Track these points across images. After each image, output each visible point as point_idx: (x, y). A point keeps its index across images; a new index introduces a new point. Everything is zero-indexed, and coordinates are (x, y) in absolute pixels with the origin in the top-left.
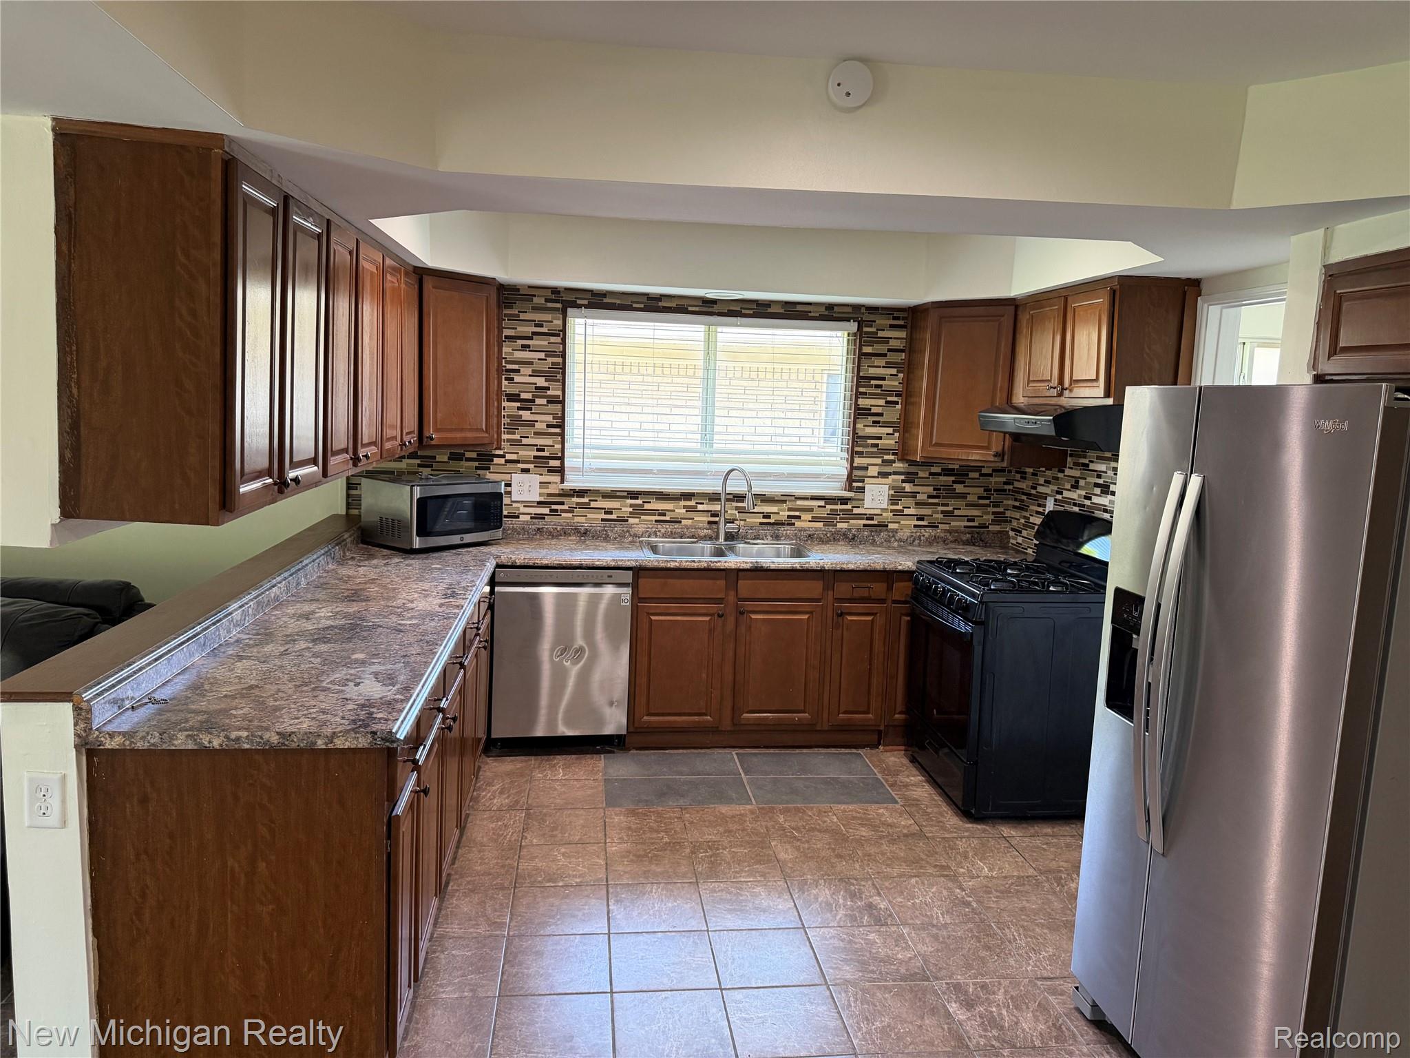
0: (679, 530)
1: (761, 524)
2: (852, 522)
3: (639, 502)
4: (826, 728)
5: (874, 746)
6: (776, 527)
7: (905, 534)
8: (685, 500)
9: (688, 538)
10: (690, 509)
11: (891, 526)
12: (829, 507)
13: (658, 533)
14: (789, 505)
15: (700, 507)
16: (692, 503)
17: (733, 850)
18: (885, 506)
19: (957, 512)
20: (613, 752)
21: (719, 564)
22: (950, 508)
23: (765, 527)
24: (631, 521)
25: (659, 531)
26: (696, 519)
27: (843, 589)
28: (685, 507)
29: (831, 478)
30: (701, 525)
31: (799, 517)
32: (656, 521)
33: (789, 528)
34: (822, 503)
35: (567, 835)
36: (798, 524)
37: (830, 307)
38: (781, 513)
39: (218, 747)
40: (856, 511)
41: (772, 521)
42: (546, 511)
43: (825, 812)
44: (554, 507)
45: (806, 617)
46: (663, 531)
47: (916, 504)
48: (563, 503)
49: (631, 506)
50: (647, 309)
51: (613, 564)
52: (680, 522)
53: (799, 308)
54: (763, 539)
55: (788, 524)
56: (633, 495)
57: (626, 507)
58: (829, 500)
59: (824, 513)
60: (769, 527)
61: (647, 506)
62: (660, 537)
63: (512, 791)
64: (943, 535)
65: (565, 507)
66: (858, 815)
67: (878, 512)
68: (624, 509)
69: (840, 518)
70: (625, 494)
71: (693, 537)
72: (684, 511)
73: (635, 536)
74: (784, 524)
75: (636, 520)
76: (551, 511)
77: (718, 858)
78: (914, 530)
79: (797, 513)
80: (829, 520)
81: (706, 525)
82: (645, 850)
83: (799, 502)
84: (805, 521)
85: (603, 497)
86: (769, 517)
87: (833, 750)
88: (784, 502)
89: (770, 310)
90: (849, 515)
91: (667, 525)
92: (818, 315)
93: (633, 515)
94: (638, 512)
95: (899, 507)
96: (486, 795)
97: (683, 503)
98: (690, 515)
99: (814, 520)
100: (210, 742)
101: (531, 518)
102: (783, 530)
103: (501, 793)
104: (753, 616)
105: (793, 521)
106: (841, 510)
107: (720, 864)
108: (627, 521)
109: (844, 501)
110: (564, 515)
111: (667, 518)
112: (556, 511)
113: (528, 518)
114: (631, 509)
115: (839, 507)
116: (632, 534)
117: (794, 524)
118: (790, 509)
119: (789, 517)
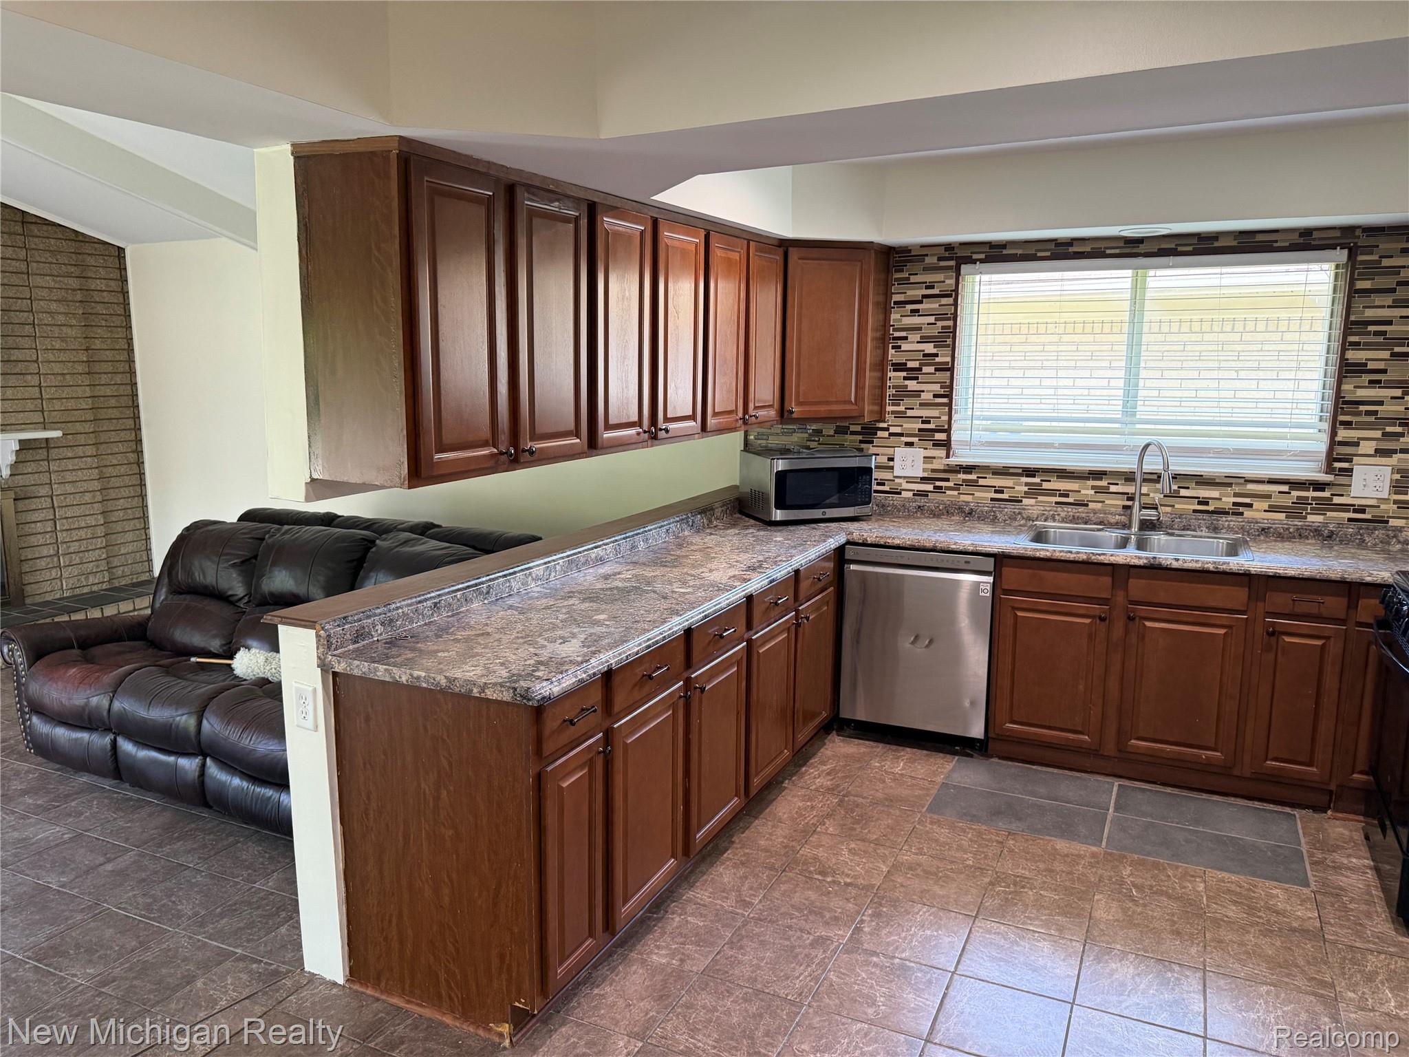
0: (1084, 515)
1: (1195, 511)
2: (1330, 514)
3: (1037, 480)
4: (1248, 775)
5: (1320, 809)
6: (1215, 516)
8: (1094, 479)
9: (1095, 524)
10: (1098, 490)
11: (1393, 522)
12: (1295, 493)
13: (1057, 517)
14: (1237, 489)
15: (1113, 488)
16: (1104, 483)
17: (1042, 892)
18: (1384, 494)
20: (971, 756)
21: (1102, 557)
23: (1200, 516)
24: (1026, 501)
25: (1058, 515)
26: (1107, 502)
27: (1279, 600)
28: (1093, 487)
29: (1302, 455)
30: (1113, 510)
31: (1249, 505)
32: (1056, 503)
33: (1234, 518)
34: (1285, 488)
35: (866, 831)
36: (1248, 513)
37: (1307, 232)
38: (1224, 499)
39: (405, 682)
40: (1337, 500)
41: (1211, 508)
42: (930, 487)
43: (1193, 876)
44: (938, 484)
45: (1222, 631)
46: (1063, 514)
48: (947, 480)
49: (1027, 484)
50: (1055, 257)
51: (971, 549)
52: (1087, 505)
53: (1260, 238)
54: (1194, 530)
55: (1234, 514)
56: (1030, 472)
57: (1020, 486)
58: (1295, 484)
59: (1287, 501)
60: (1205, 516)
61: (1046, 485)
62: (1059, 522)
63: (839, 775)
65: (951, 484)
66: (1238, 889)
67: (1373, 502)
68: (1017, 488)
69: (1312, 509)
70: (1020, 471)
71: (1100, 523)
72: (1092, 492)
73: (1029, 519)
74: (1227, 513)
75: (1032, 501)
76: (935, 487)
77: (1018, 898)
79: (1247, 500)
80: (1295, 511)
81: (1120, 510)
82: (938, 867)
83: (1250, 486)
84: (1257, 510)
85: (994, 473)
86: (1207, 503)
87: (1257, 804)
88: (1230, 485)
89: (1216, 244)
90: (1326, 505)
91: (1069, 508)
92: (1287, 244)
93: (1027, 495)
94: (1035, 491)
95: (1407, 497)
96: (813, 773)
97: (1091, 483)
98: (1100, 497)
99: (1273, 509)
100: (400, 677)
101: (914, 495)
102: (1223, 521)
103: (828, 774)
104: (1148, 624)
105: (1241, 509)
106: (1314, 499)
107: (1016, 904)
108: (1021, 501)
109: (1319, 486)
110: (948, 492)
111: (1070, 500)
112: (941, 488)
113: (910, 494)
114: (1026, 489)
115: (1311, 494)
116: (1025, 516)
117: (1242, 514)
118: (1236, 495)
119: (1235, 504)
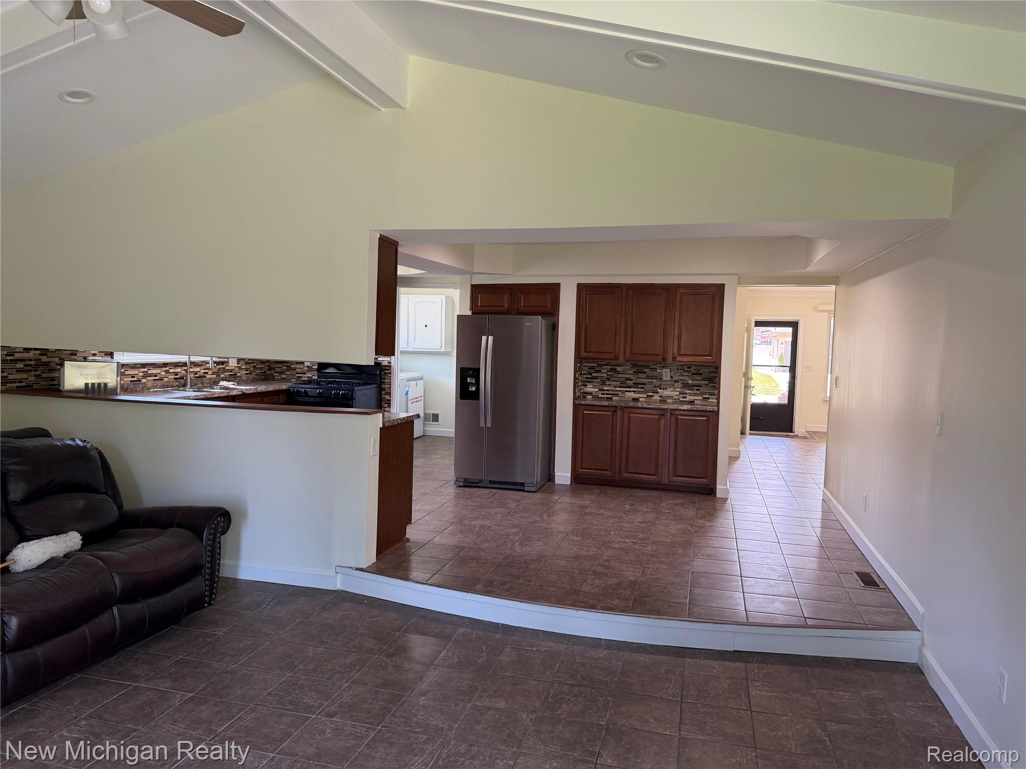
2: (226, 373)
3: (146, 369)
7: (244, 378)
8: (165, 367)
9: (170, 387)
10: (167, 372)
11: (238, 374)
12: (218, 367)
13: (158, 386)
14: (204, 367)
15: (171, 371)
16: (167, 369)
18: (236, 365)
19: (257, 366)
22: (255, 365)
23: (197, 379)
24: (144, 381)
26: (169, 377)
28: (165, 371)
31: (207, 373)
32: (154, 380)
34: (215, 365)
36: (208, 376)
38: (201, 371)
40: (227, 368)
41: (198, 375)
47: (245, 363)
49: (143, 372)
52: (163, 379)
56: (143, 365)
57: (139, 373)
58: (218, 363)
59: (216, 370)
61: (150, 372)
62: (159, 388)
64: (256, 377)
67: (233, 368)
69: (222, 372)
70: (140, 365)
72: (164, 373)
73: (147, 388)
74: (202, 377)
75: (146, 380)
78: (246, 375)
79: (207, 371)
80: (217, 374)
81: (173, 380)
83: (207, 365)
84: (210, 375)
85: (131, 368)
88: (202, 365)
90: (225, 371)
91: (160, 382)
93: (144, 377)
94: (146, 375)
95: (240, 365)
97: (164, 369)
98: (167, 375)
99: (212, 374)
102: (204, 380)
105: (205, 375)
108: (141, 381)
109: (223, 363)
111: (159, 378)
114: (142, 374)
115: (221, 366)
117: (205, 377)
118: (204, 369)
119: (204, 373)
